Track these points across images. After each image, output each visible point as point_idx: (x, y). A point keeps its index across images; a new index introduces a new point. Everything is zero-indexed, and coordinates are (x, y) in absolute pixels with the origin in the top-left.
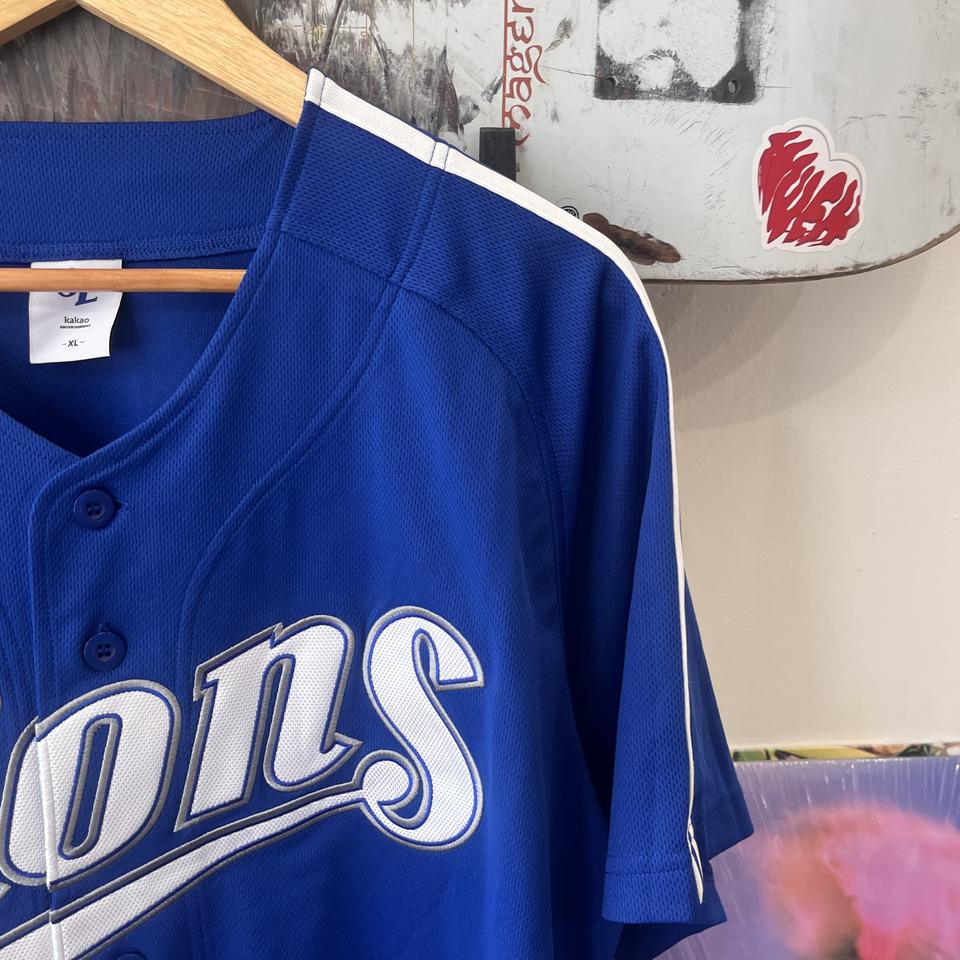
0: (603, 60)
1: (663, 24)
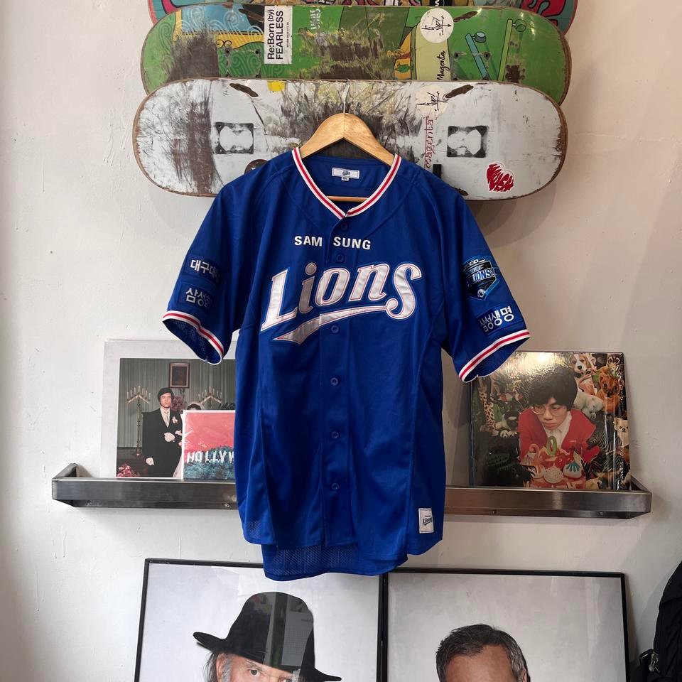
0: (449, 148)
1: (463, 140)
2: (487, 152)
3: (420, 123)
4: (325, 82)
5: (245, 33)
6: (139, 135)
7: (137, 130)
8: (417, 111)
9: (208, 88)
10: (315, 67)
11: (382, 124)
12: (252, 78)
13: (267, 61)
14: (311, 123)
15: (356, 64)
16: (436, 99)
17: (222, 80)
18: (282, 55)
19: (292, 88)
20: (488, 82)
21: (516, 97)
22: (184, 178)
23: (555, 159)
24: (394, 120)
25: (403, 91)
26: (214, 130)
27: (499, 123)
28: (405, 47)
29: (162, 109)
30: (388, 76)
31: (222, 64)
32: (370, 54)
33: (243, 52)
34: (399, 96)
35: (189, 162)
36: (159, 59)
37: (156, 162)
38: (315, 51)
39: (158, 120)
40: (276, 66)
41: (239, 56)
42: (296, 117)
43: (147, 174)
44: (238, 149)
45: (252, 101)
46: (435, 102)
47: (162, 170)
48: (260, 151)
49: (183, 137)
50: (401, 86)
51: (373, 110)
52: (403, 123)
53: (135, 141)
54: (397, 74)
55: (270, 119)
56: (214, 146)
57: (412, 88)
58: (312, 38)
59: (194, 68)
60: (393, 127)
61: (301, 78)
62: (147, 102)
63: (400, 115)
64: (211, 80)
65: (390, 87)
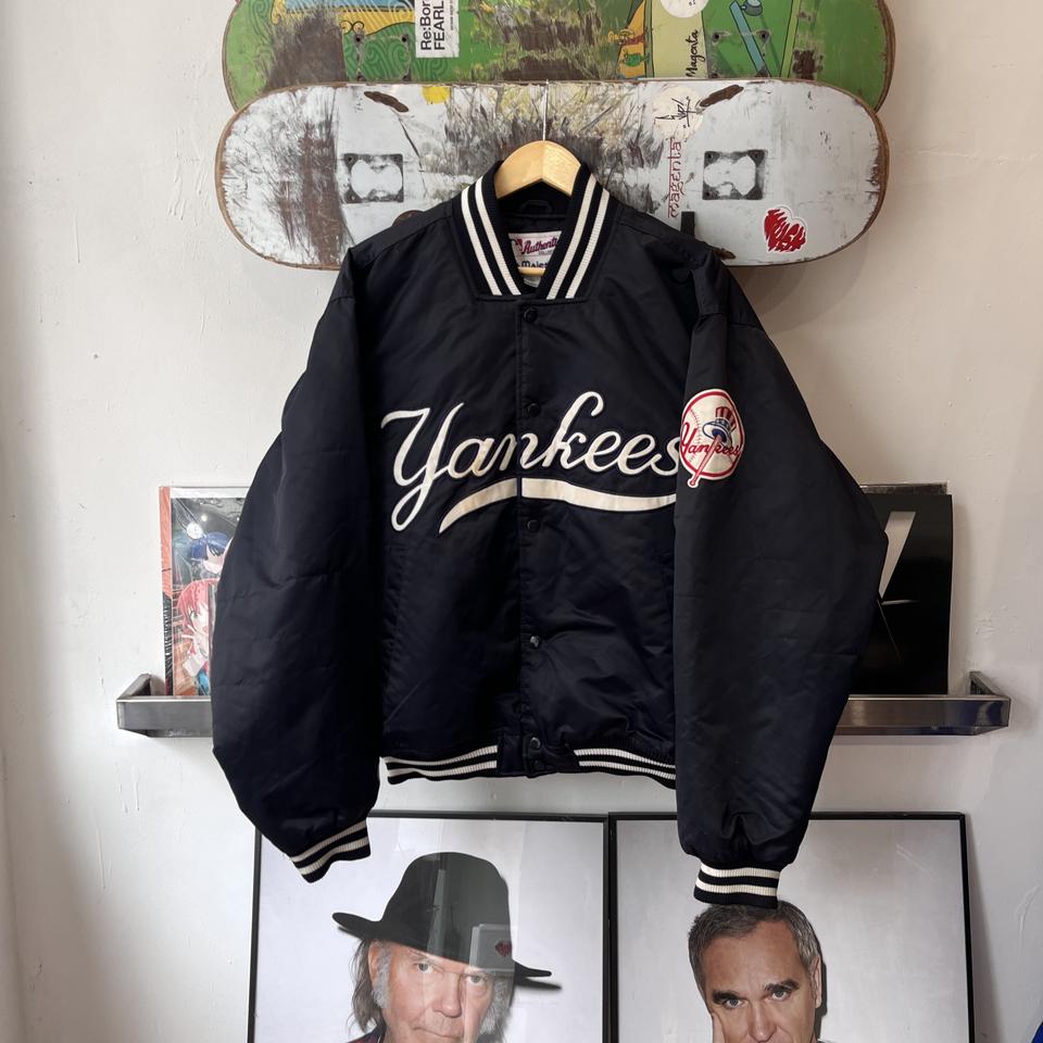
0: (705, 186)
1: (728, 172)
2: (764, 190)
3: (661, 147)
4: (512, 85)
5: (384, 9)
6: (226, 176)
7: (222, 168)
8: (656, 130)
9: (331, 100)
10: (495, 61)
11: (602, 151)
12: (397, 82)
13: (420, 53)
14: (492, 151)
15: (558, 54)
16: (685, 108)
17: (352, 87)
18: (443, 44)
19: (459, 95)
20: (766, 81)
21: (810, 104)
22: (297, 242)
23: (870, 197)
24: (621, 143)
25: (634, 98)
26: (341, 166)
27: (784, 144)
28: (636, 26)
29: (261, 135)
30: (609, 72)
31: (350, 59)
32: (582, 38)
33: (383, 39)
34: (628, 105)
35: (304, 216)
36: (251, 52)
37: (254, 216)
38: (494, 35)
39: (254, 152)
40: (435, 60)
41: (376, 47)
42: (468, 143)
43: (240, 237)
44: (380, 195)
45: (400, 120)
46: (683, 114)
47: (262, 230)
48: (414, 197)
49: (294, 178)
50: (630, 89)
51: (587, 128)
52: (634, 149)
53: (219, 185)
54: (624, 69)
55: (428, 147)
56: (342, 191)
57: (647, 92)
58: (490, 14)
59: (306, 67)
60: (618, 154)
61: (474, 79)
62: (237, 123)
63: (629, 136)
64: (335, 88)
65: (614, 91)
